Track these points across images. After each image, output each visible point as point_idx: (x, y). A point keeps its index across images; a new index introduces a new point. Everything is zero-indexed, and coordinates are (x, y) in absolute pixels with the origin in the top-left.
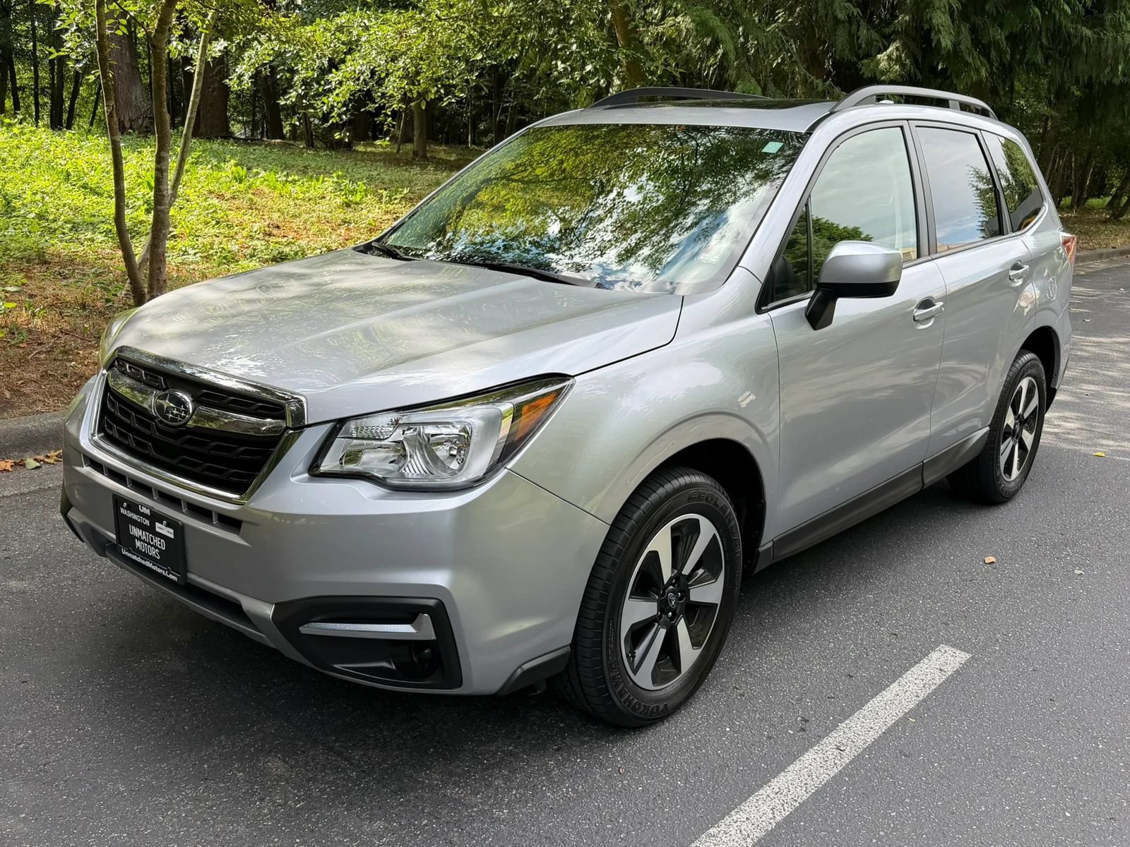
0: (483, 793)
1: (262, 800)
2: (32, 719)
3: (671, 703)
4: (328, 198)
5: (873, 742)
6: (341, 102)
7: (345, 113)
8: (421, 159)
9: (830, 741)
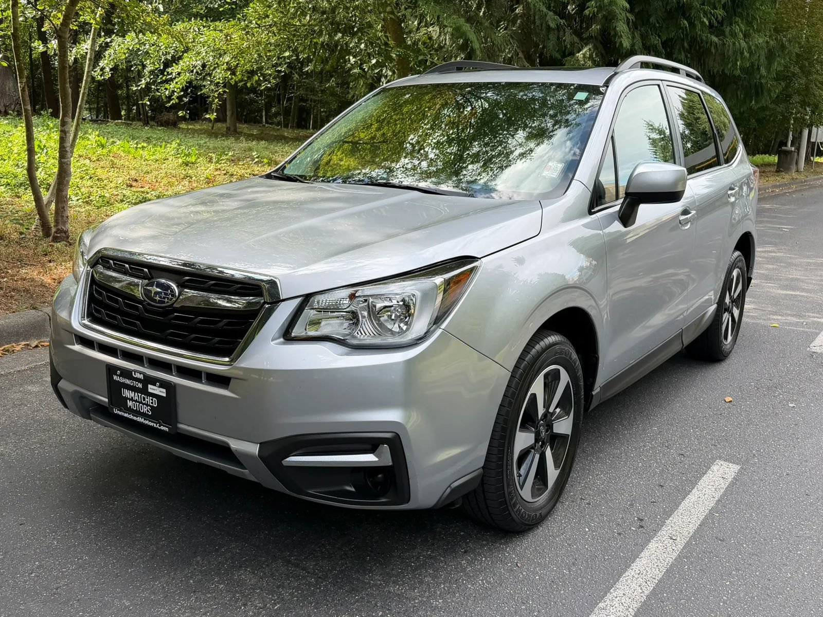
0: (418, 588)
1: (245, 605)
2: (35, 553)
3: (544, 512)
4: (170, 159)
5: (695, 533)
6: (179, 88)
7: (184, 96)
8: (233, 133)
9: (664, 532)
